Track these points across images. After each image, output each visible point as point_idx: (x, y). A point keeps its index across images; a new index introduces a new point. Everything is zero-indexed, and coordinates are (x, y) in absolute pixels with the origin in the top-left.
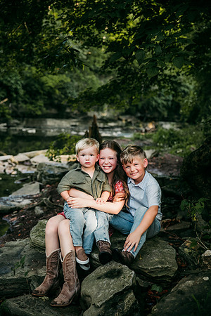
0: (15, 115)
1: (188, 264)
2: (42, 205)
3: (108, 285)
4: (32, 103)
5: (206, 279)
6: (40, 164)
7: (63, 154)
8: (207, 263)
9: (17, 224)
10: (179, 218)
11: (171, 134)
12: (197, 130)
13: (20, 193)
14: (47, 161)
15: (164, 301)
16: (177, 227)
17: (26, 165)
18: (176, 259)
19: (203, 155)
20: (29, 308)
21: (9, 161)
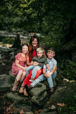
1: (58, 82)
2: (5, 62)
3: (38, 89)
5: (66, 87)
8: (64, 82)
19: (61, 49)
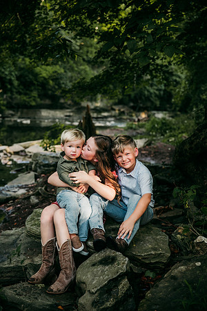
0: (9, 106)
1: (181, 250)
2: (37, 194)
3: (103, 271)
4: (26, 94)
5: (198, 264)
6: (35, 154)
7: (57, 144)
8: (199, 249)
9: (13, 213)
10: (172, 205)
11: (163, 123)
12: (188, 118)
13: (15, 182)
14: (41, 150)
15: (157, 286)
16: (170, 214)
17: (22, 155)
18: (169, 245)
19: (195, 143)
20: (25, 296)
21: (5, 152)
